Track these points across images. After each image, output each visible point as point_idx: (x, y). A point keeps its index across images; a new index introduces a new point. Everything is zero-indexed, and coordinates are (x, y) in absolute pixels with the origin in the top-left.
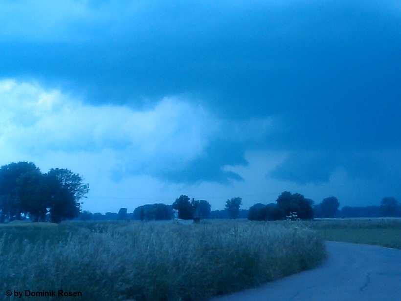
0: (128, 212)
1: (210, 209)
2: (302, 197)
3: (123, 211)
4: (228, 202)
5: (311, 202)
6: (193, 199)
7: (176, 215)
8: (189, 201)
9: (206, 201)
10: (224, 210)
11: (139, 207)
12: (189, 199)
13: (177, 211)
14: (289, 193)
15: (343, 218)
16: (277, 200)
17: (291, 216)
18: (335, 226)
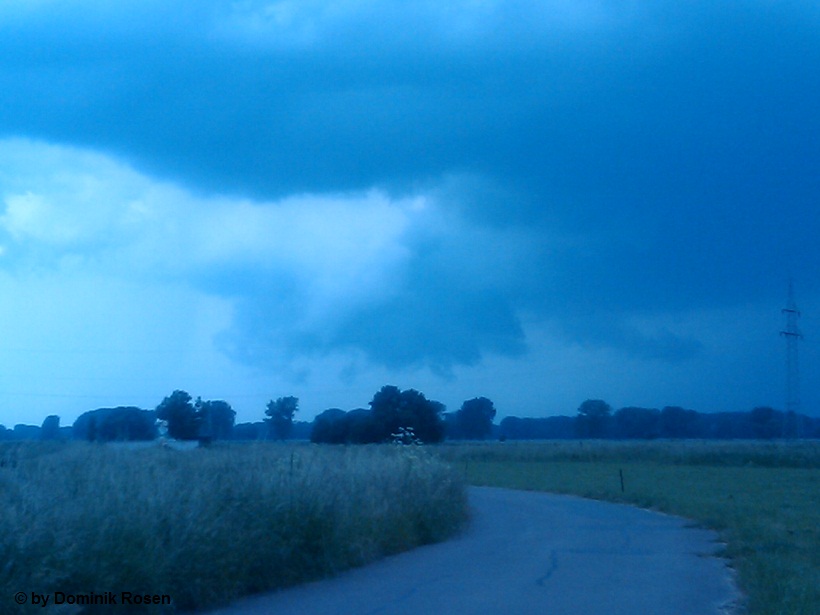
0: (62, 424)
1: (233, 420)
2: (421, 397)
3: (52, 421)
4: (271, 405)
5: (438, 407)
6: (199, 398)
7: (162, 431)
8: (190, 402)
9: (225, 404)
10: (262, 421)
11: (85, 414)
12: (190, 398)
13: (166, 423)
14: (396, 388)
15: (502, 439)
16: (370, 403)
17: (401, 435)
18: (486, 457)
